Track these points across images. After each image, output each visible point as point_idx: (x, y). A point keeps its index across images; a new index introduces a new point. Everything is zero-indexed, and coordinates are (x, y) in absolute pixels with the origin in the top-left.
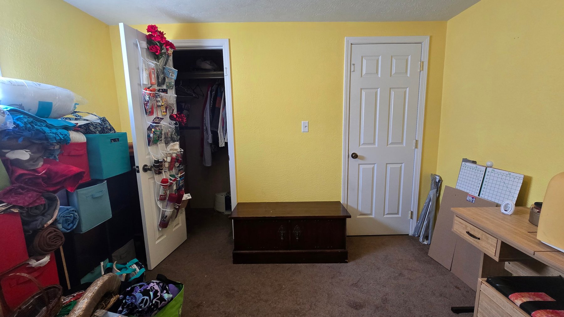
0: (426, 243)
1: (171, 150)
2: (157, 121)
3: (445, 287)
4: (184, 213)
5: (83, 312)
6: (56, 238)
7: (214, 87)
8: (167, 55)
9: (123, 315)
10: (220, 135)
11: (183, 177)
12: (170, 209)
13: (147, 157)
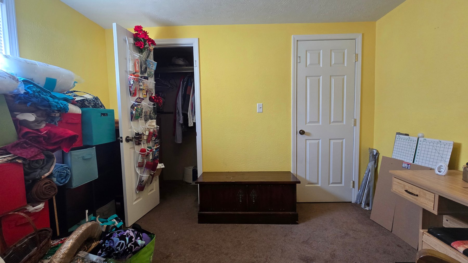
0: (367, 208)
1: (149, 126)
2: (139, 100)
3: (388, 245)
4: (158, 180)
5: (68, 251)
6: (50, 188)
7: (186, 79)
8: (149, 50)
9: (101, 257)
10: (190, 116)
11: (158, 150)
12: (146, 175)
13: (130, 130)
